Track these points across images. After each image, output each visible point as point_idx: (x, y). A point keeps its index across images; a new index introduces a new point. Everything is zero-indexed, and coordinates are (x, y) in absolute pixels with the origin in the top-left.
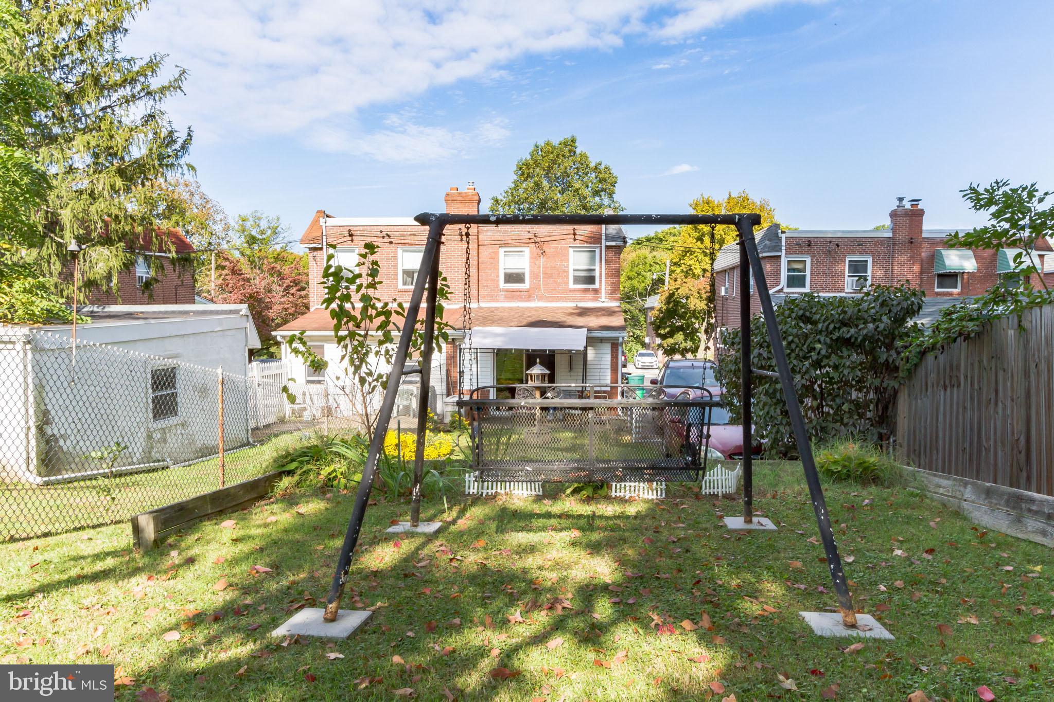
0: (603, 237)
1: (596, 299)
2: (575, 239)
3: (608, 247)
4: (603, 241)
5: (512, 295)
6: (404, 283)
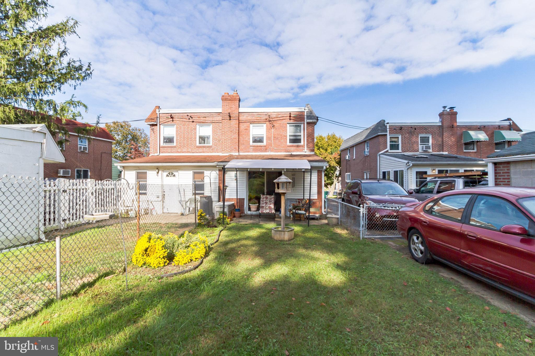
0: (306, 117)
1: (302, 150)
2: (290, 119)
3: (308, 123)
4: (306, 119)
5: (256, 149)
6: (200, 143)
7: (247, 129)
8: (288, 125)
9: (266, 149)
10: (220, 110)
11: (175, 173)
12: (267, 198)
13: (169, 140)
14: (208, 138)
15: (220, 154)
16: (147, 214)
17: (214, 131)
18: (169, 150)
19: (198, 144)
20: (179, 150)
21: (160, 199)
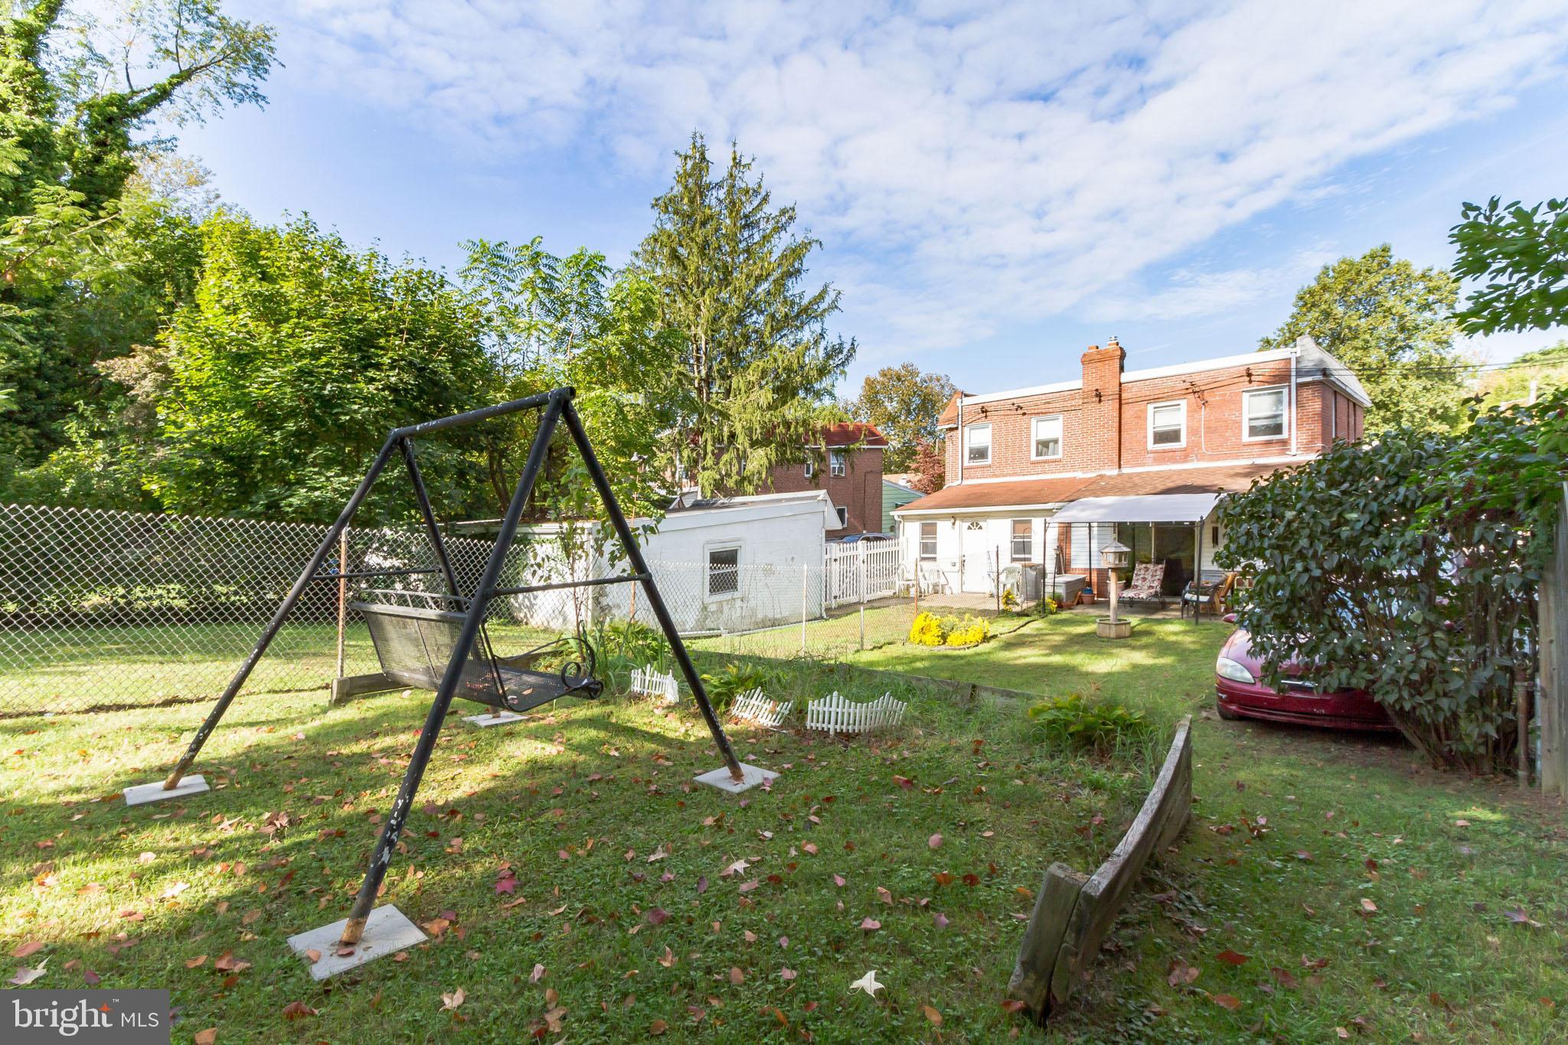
0: (1293, 373)
1: (1283, 452)
2: (1250, 382)
3: (1299, 386)
4: (1293, 379)
5: (1162, 457)
6: (1038, 454)
7: (1141, 417)
8: (1246, 396)
9: (1187, 456)
10: (1078, 384)
11: (981, 524)
12: (1147, 569)
13: (979, 454)
14: (1056, 441)
15: (1079, 475)
16: (936, 592)
17: (1066, 428)
18: (979, 473)
19: (1034, 457)
20: (998, 472)
21: (958, 565)
